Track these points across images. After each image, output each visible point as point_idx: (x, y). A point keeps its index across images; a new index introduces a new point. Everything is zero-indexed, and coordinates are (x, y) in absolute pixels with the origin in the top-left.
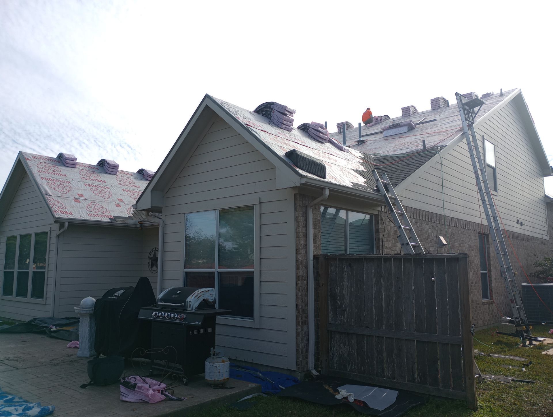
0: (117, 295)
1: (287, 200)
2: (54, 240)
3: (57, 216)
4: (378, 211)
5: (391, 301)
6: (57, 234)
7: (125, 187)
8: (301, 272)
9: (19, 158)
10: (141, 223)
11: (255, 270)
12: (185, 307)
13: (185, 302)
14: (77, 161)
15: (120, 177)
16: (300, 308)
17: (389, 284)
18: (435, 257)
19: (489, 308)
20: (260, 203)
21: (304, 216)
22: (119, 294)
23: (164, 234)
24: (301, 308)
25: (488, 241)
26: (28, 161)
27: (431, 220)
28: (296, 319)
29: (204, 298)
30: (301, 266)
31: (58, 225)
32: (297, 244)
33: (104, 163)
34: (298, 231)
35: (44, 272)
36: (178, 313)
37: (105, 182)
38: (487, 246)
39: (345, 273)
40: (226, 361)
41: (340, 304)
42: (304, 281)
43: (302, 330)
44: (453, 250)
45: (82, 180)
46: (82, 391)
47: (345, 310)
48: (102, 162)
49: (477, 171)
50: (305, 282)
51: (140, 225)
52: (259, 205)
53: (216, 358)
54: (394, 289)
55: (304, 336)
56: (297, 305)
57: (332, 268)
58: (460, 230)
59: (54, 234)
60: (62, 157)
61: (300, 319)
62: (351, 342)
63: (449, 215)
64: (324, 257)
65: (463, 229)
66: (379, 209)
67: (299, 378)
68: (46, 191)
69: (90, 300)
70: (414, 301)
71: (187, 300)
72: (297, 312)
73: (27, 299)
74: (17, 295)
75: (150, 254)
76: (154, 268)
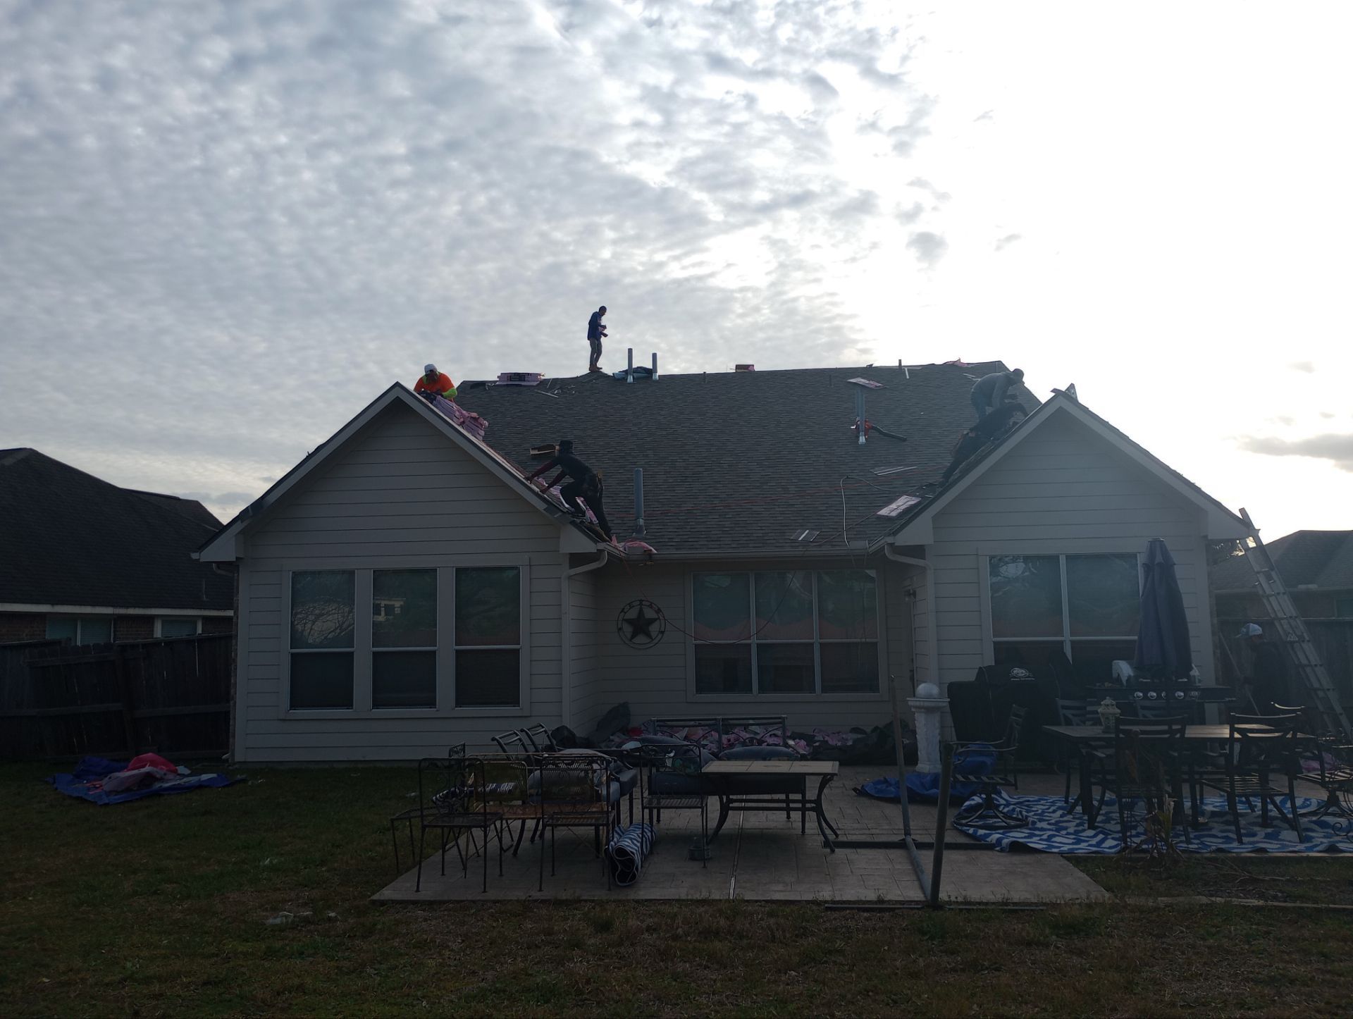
0: (1022, 675)
1: (1194, 549)
6: (571, 574)
9: (398, 398)
23: (934, 584)
35: (517, 651)
73: (437, 711)
74: (376, 705)
75: (622, 611)
76: (641, 639)
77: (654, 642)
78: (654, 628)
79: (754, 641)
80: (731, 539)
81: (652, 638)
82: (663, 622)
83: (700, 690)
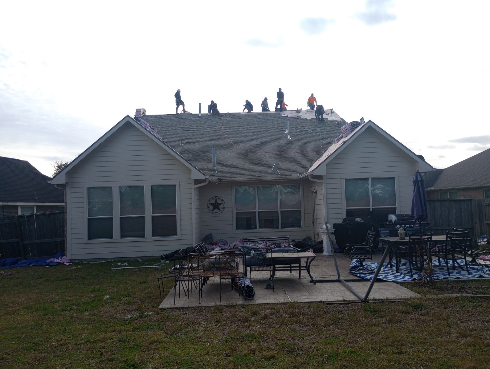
5: (447, 216)
11: (397, 206)
20: (399, 176)
23: (326, 189)
35: (175, 216)
70: (455, 215)
73: (146, 238)
74: (122, 236)
75: (209, 200)
76: (216, 210)
77: (221, 211)
78: (221, 207)
79: (257, 211)
80: (248, 174)
81: (220, 210)
82: (224, 204)
83: (238, 228)
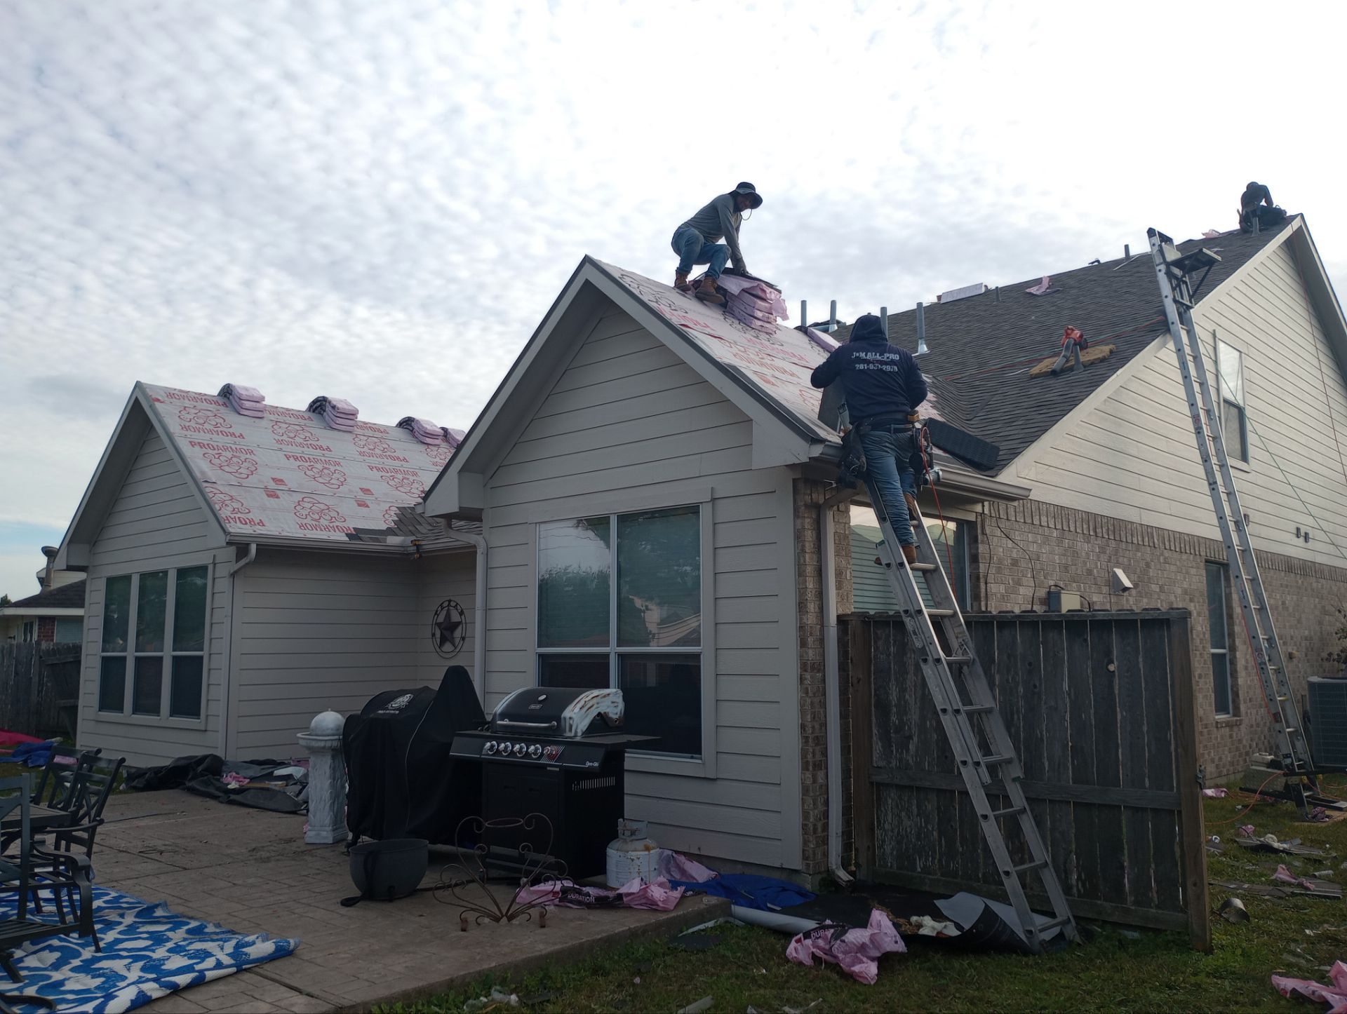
0: (396, 705)
1: (775, 491)
2: (223, 585)
3: (231, 530)
4: (976, 513)
5: (1016, 716)
6: (232, 572)
7: (374, 461)
8: (811, 652)
9: (137, 399)
10: (417, 543)
11: (705, 649)
12: (558, 730)
13: (558, 719)
14: (264, 403)
15: (362, 437)
16: (810, 731)
17: (1010, 679)
18: (1115, 618)
19: (1231, 736)
20: (713, 500)
21: (814, 529)
22: (402, 704)
23: (488, 569)
24: (812, 733)
25: (1227, 579)
26: (157, 405)
27: (1095, 532)
28: (800, 757)
29: (599, 710)
30: (810, 640)
31: (233, 549)
32: (801, 592)
33: (325, 405)
34: (802, 561)
35: (201, 658)
36: (544, 744)
37: (328, 449)
38: (1225, 591)
39: (909, 655)
40: (654, 848)
41: (899, 722)
42: (818, 672)
43: (814, 781)
44: (1145, 600)
45: (280, 446)
46: (344, 910)
47: (910, 737)
48: (319, 403)
49: (1199, 415)
50: (819, 675)
51: (415, 548)
52: (711, 504)
53: (632, 841)
54: (1021, 690)
55: (818, 793)
56: (803, 727)
57: (880, 643)
58: (1162, 554)
59: (223, 571)
60: (231, 394)
61: (810, 756)
62: (924, 808)
63: (1135, 519)
64: (862, 619)
65: (1170, 552)
66: (978, 508)
67: (808, 887)
68: (203, 473)
69: (330, 720)
70: (1068, 717)
71: (563, 716)
72: (804, 740)
73: (161, 719)
74: (134, 709)
75: (436, 614)
76: (448, 647)
77: (458, 650)
78: (458, 633)
81: (455, 646)
82: (464, 626)
